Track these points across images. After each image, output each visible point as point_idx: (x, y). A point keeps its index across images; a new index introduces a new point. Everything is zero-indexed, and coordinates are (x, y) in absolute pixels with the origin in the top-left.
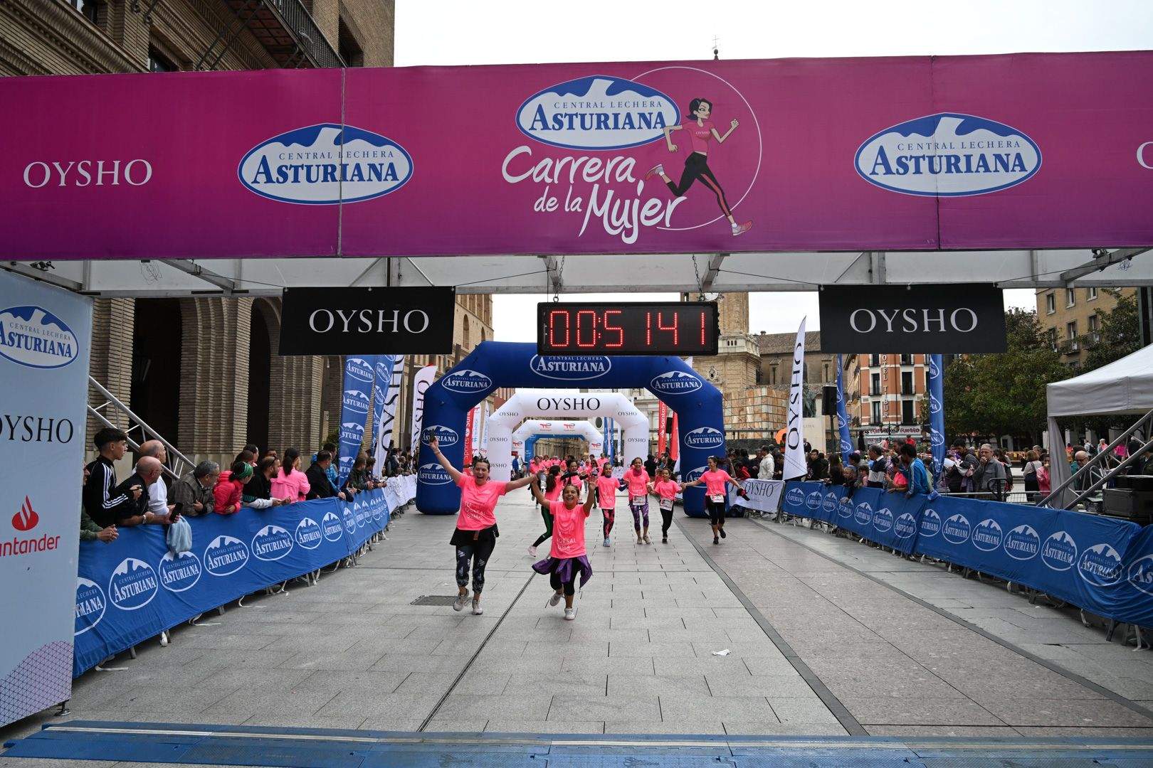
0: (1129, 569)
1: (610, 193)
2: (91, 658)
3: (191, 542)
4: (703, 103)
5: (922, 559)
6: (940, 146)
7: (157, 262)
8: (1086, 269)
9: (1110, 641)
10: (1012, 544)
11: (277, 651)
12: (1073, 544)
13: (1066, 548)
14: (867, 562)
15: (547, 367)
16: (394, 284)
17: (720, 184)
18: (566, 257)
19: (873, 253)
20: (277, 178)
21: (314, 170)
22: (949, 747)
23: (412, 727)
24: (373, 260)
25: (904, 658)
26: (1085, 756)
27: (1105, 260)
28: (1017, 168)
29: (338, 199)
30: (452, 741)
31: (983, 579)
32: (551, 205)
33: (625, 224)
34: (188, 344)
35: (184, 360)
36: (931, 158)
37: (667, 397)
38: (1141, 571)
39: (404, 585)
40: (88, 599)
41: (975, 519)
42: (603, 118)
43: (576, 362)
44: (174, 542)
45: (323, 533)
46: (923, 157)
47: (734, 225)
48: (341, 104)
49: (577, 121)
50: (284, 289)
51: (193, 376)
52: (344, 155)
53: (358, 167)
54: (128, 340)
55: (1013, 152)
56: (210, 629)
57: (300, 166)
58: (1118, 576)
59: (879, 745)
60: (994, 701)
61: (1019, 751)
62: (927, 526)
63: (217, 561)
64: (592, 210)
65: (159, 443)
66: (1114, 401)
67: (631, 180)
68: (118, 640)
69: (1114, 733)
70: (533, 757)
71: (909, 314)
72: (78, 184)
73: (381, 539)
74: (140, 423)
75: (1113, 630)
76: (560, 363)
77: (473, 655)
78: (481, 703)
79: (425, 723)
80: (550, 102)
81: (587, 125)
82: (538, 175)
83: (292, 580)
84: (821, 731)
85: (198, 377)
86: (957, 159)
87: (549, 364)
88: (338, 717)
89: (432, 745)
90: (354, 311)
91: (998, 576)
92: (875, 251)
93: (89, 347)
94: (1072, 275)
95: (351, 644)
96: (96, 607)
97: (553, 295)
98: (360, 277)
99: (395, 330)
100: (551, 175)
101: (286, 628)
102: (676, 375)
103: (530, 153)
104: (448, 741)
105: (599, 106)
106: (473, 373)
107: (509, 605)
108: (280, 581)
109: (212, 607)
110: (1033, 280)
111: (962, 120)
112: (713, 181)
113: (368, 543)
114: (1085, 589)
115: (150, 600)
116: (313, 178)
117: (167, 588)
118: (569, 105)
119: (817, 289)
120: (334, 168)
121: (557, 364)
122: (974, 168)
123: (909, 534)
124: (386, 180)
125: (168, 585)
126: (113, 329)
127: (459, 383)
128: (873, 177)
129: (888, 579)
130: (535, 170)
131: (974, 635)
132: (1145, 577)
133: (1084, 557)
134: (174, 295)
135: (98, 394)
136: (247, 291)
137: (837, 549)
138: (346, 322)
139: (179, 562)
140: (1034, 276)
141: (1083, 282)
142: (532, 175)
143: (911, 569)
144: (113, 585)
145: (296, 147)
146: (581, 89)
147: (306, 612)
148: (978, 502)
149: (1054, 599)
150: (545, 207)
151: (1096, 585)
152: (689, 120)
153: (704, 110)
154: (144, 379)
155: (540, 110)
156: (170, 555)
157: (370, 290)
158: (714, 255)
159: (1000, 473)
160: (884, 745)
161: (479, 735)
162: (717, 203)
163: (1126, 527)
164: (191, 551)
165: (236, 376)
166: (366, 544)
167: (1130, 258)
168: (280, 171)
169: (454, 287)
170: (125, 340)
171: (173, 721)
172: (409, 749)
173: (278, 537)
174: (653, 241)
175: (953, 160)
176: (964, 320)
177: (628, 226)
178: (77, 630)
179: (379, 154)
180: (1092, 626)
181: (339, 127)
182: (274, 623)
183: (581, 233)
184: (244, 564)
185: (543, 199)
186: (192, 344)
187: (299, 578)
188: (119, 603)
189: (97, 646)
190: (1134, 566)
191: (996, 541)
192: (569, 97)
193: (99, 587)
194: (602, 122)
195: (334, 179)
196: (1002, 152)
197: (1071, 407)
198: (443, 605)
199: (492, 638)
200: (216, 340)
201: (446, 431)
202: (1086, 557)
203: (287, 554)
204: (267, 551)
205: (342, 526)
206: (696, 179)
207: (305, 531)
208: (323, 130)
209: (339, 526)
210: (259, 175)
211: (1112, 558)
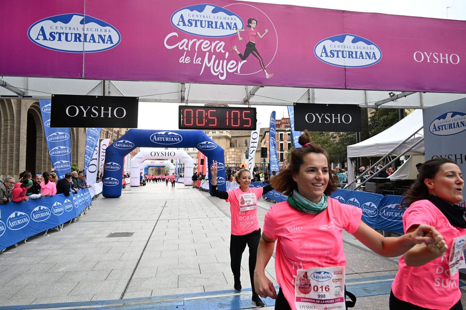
0: (380, 210)
1: (214, 57)
4: (253, 21)
6: (346, 47)
8: (386, 101)
11: (46, 264)
12: (358, 202)
13: (355, 204)
15: (157, 139)
16: (107, 94)
17: (261, 56)
20: (50, 38)
21: (69, 36)
23: (117, 297)
28: (374, 58)
29: (83, 51)
30: (138, 303)
32: (187, 60)
33: (220, 71)
36: (343, 52)
38: (384, 211)
39: (102, 229)
42: (210, 23)
43: (169, 137)
45: (64, 208)
46: (340, 51)
47: (267, 74)
48: (84, 4)
49: (199, 23)
50: (52, 95)
52: (85, 29)
53: (92, 35)
55: (372, 52)
56: (11, 255)
57: (62, 33)
63: (14, 223)
64: (206, 63)
66: (371, 152)
67: (223, 52)
70: (177, 307)
71: (327, 116)
73: (89, 209)
76: (162, 138)
77: (139, 258)
78: (146, 282)
79: (123, 295)
80: (187, 13)
81: (203, 26)
82: (181, 46)
83: (50, 229)
85: (2, 141)
86: (352, 52)
87: (158, 138)
88: (80, 295)
89: (129, 305)
90: (89, 107)
94: (380, 103)
95: (82, 257)
97: (185, 104)
98: (90, 92)
99: (110, 116)
100: (187, 46)
101: (49, 252)
102: (207, 143)
103: (178, 36)
104: (136, 303)
105: (209, 17)
106: (127, 141)
107: (150, 235)
108: (45, 230)
109: (12, 244)
110: (366, 105)
111: (354, 37)
112: (258, 54)
113: (84, 211)
116: (69, 39)
118: (195, 16)
119: (293, 105)
120: (80, 35)
121: (161, 138)
122: (358, 57)
124: (107, 43)
127: (121, 145)
128: (321, 58)
130: (180, 44)
132: (386, 214)
133: (362, 207)
136: (31, 97)
138: (85, 112)
140: (366, 103)
141: (383, 106)
142: (178, 45)
145: (59, 23)
146: (201, 9)
147: (58, 244)
150: (184, 61)
151: (368, 217)
152: (247, 27)
153: (254, 24)
155: (182, 16)
157: (97, 97)
158: (256, 87)
161: (149, 298)
162: (260, 64)
163: (378, 197)
165: (20, 141)
166: (83, 211)
167: (405, 96)
168: (51, 34)
169: (138, 97)
173: (44, 211)
175: (351, 53)
176: (347, 118)
177: (222, 72)
179: (103, 30)
181: (83, 16)
182: (43, 250)
183: (201, 74)
184: (27, 224)
185: (184, 57)
187: (53, 228)
192: (195, 12)
194: (210, 24)
195: (80, 41)
196: (368, 51)
197: (356, 154)
198: (121, 236)
199: (145, 250)
200: (11, 126)
201: (115, 165)
202: (363, 207)
203: (48, 218)
204: (39, 217)
205: (73, 204)
206: (251, 53)
207: (56, 208)
208: (74, 16)
209: (71, 205)
210: (39, 36)
211: (373, 207)
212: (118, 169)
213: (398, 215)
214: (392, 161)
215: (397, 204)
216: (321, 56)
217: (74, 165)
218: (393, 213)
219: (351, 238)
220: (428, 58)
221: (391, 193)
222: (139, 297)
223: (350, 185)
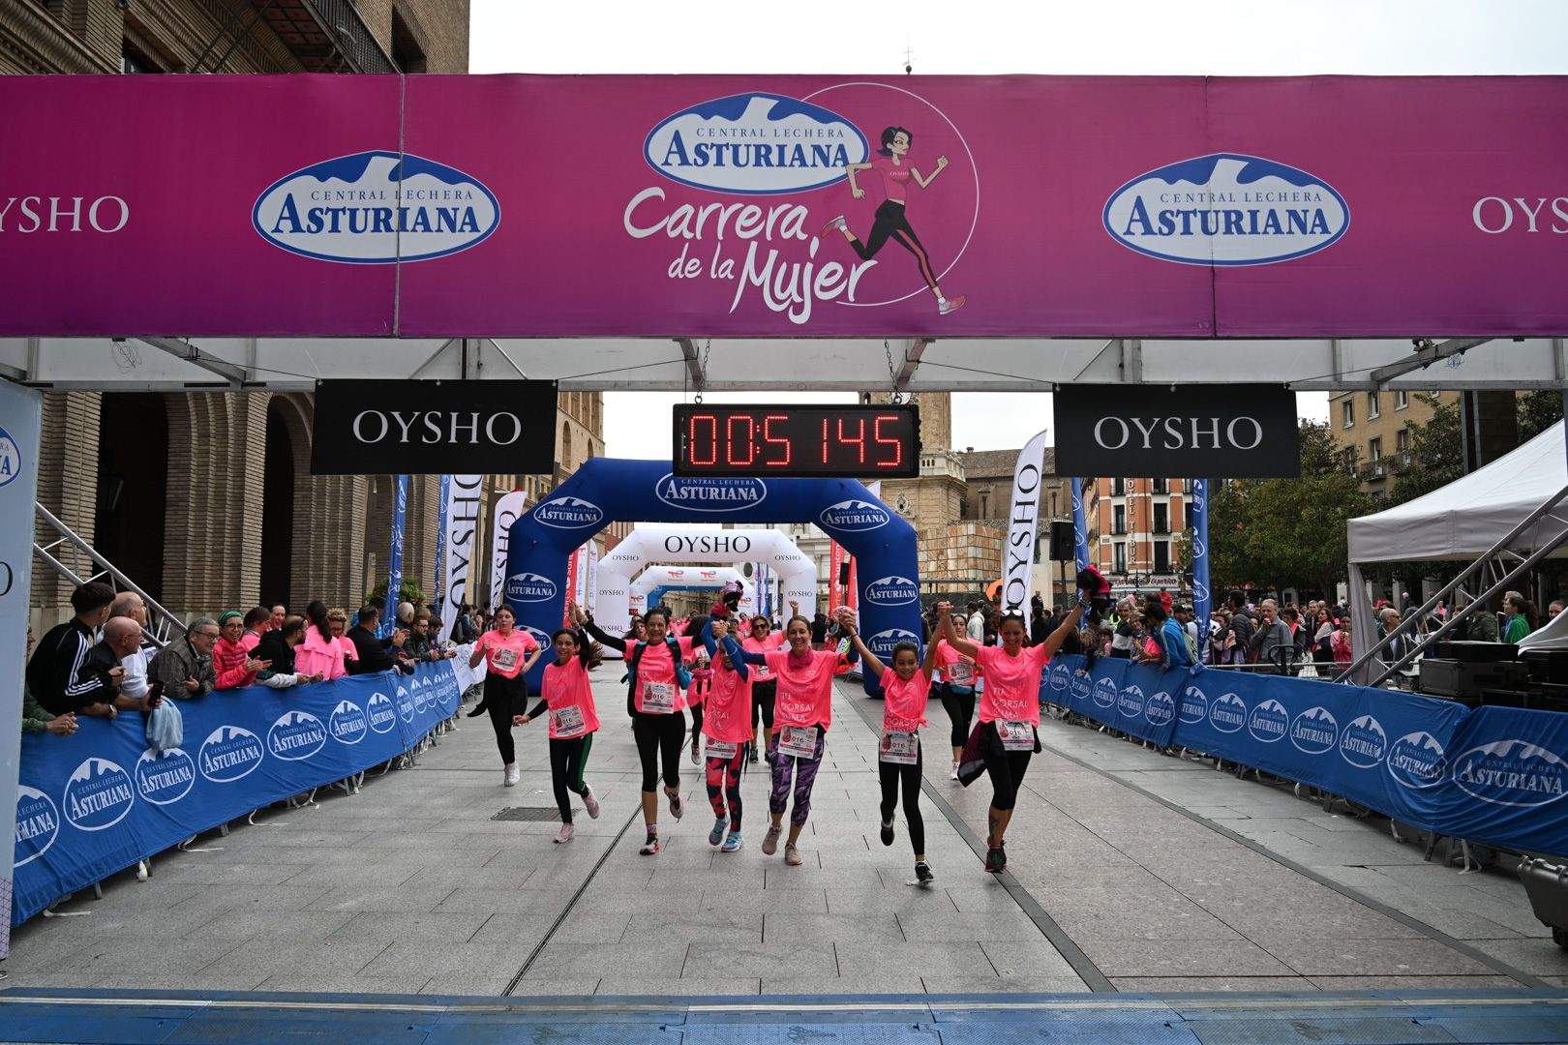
0: (1456, 764)
1: (773, 254)
2: (37, 897)
3: (181, 735)
4: (899, 134)
5: (1183, 753)
6: (1216, 198)
7: (135, 340)
8: (1406, 366)
9: (1429, 860)
10: (1302, 733)
11: (306, 886)
12: (1381, 732)
13: (1371, 737)
14: (1109, 757)
15: (679, 493)
16: (471, 376)
18: (712, 340)
19: (1125, 341)
20: (309, 226)
21: (360, 215)
22: (1224, 1005)
23: (495, 989)
24: (442, 342)
25: (1162, 887)
26: (1401, 1014)
27: (1429, 354)
28: (1318, 230)
29: (394, 256)
30: (552, 1008)
31: (1266, 780)
32: (693, 269)
33: (793, 296)
34: (178, 458)
35: (172, 481)
36: (1204, 214)
37: (841, 535)
38: (1470, 767)
39: (482, 794)
40: (33, 815)
41: (1252, 699)
42: (763, 151)
43: (719, 487)
44: (158, 735)
45: (368, 722)
46: (1194, 212)
47: (942, 300)
48: (399, 124)
49: (728, 155)
50: (317, 381)
51: (184, 504)
52: (404, 195)
53: (422, 211)
54: (91, 453)
55: (1312, 208)
56: (210, 856)
57: (339, 210)
58: (1440, 775)
59: (1131, 1005)
60: (1280, 942)
61: (1315, 1009)
62: (1189, 709)
63: (218, 762)
64: (748, 275)
65: (135, 597)
66: (1433, 543)
67: (802, 236)
68: (76, 872)
69: (1438, 984)
70: (663, 1028)
71: (1173, 424)
72: (21, 229)
73: (448, 729)
74: (109, 568)
75: (1433, 848)
76: (697, 488)
77: (578, 888)
78: (589, 954)
79: (513, 985)
80: (691, 127)
81: (742, 160)
82: (674, 227)
83: (324, 787)
84: (1053, 986)
85: (191, 504)
86: (1239, 215)
87: (682, 490)
88: (390, 977)
89: (524, 1015)
91: (1282, 775)
92: (1127, 338)
93: (37, 461)
94: (1387, 374)
95: (408, 875)
96: (45, 828)
97: (695, 394)
98: (424, 365)
99: (474, 440)
100: (692, 227)
101: (316, 854)
102: (854, 505)
103: (663, 196)
104: (546, 1008)
105: (758, 132)
106: (577, 502)
107: (628, 820)
108: (307, 788)
109: (213, 825)
110: (1335, 380)
111: (1244, 164)
112: (913, 240)
113: (431, 735)
114: (1398, 793)
115: (122, 816)
116: (360, 226)
117: (146, 799)
118: (717, 132)
119: (1051, 388)
121: (693, 489)
122: (1261, 228)
123: (1166, 720)
124: (462, 230)
125: (151, 795)
126: (72, 437)
127: (558, 515)
128: (1127, 238)
129: (1139, 780)
130: (670, 221)
131: (1253, 854)
132: (1475, 776)
133: (1396, 749)
134: (160, 388)
135: (47, 527)
136: (263, 384)
137: (1071, 740)
139: (163, 762)
140: (1336, 375)
141: (1400, 382)
142: (666, 225)
143: (1172, 768)
144: (69, 797)
145: (335, 184)
146: (734, 111)
147: (345, 832)
148: (1257, 678)
149: (1355, 805)
150: (683, 272)
151: (1411, 786)
152: (879, 155)
153: (901, 143)
154: (113, 507)
155: (677, 138)
156: (152, 754)
157: (438, 384)
158: (913, 341)
159: (1286, 638)
160: (1138, 1005)
161: (587, 999)
162: (918, 269)
163: (1451, 709)
164: (181, 747)
165: (246, 504)
166: (428, 737)
167: (1462, 351)
168: (312, 216)
169: (557, 381)
170: (87, 452)
171: (155, 986)
172: (491, 1020)
173: (304, 728)
174: (830, 321)
175: (1233, 217)
176: (1245, 433)
177: (797, 299)
178: (17, 859)
179: (452, 195)
180: (1409, 841)
181: (396, 156)
182: (300, 847)
183: (732, 310)
184: (257, 765)
185: (681, 260)
186: (182, 458)
187: (334, 785)
188: (81, 821)
189: (46, 883)
190: (1460, 762)
191: (1280, 728)
192: (717, 121)
193: (50, 800)
194: (762, 156)
195: (388, 229)
196: (1299, 207)
197: (1379, 551)
198: (535, 820)
199: (605, 865)
200: (217, 453)
201: (539, 581)
202: (1398, 750)
203: (317, 751)
204: (290, 747)
205: (395, 711)
206: (890, 238)
207: (344, 719)
208: (374, 159)
209: (390, 712)
210: (282, 221)
211: (1432, 750)
212: (547, 597)
213: (1518, 784)
214: (1506, 577)
215: (1517, 741)
216: (1129, 232)
217: (409, 583)
218: (1499, 773)
219: (1337, 863)
220: (1532, 218)
221: (1516, 702)
222: (558, 993)
223: (1360, 665)
